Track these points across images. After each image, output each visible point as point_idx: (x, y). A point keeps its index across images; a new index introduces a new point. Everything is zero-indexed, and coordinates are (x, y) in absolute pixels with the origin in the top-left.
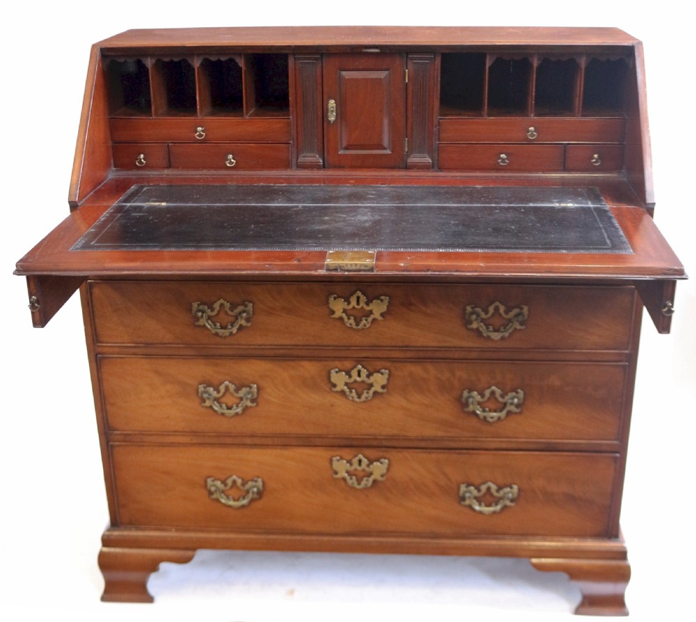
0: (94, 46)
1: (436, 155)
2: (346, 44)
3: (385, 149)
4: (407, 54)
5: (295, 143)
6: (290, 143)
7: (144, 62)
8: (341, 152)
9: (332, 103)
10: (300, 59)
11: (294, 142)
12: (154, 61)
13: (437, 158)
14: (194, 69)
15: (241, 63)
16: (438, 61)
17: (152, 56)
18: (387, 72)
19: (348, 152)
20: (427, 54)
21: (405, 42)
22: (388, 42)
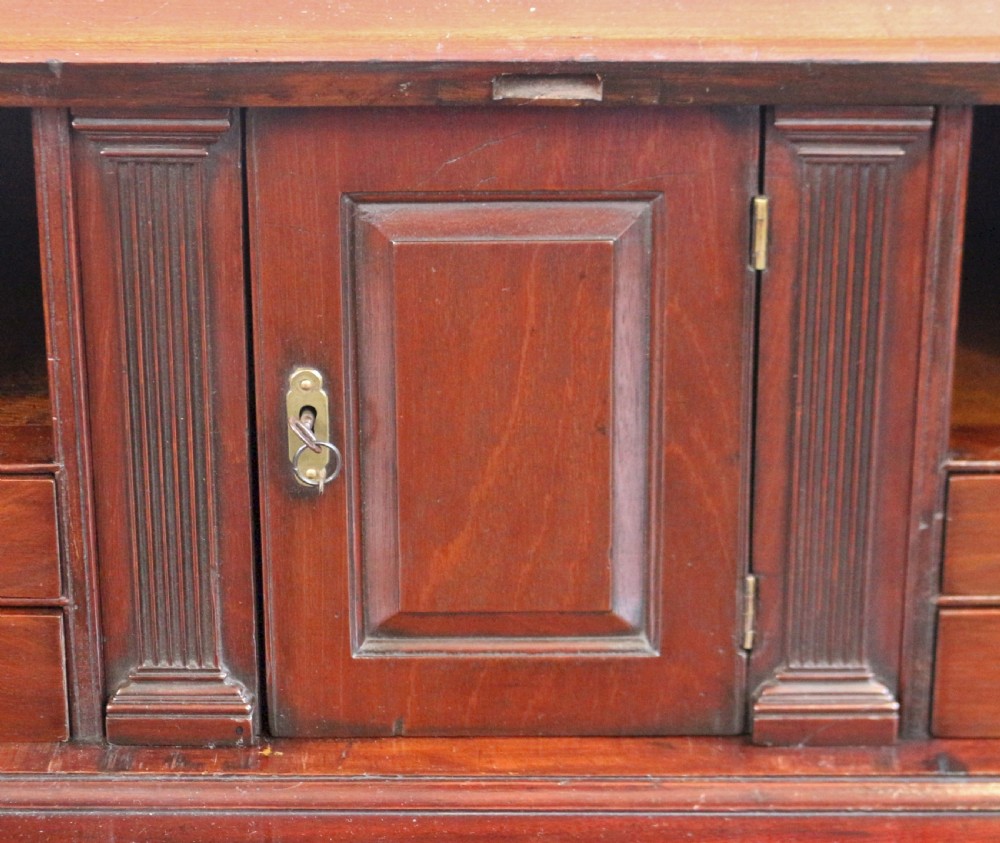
1: (923, 667)
3: (620, 629)
4: (766, 114)
5: (93, 609)
6: (58, 608)
8: (365, 649)
9: (306, 384)
10: (104, 136)
11: (80, 600)
13: (925, 684)
16: (955, 150)
18: (640, 208)
19: (401, 648)
20: (893, 108)
21: (760, 44)
22: (650, 44)
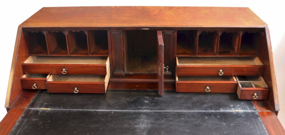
0: (19, 27)
2: (133, 26)
5: (112, 66)
7: (43, 33)
10: (113, 32)
12: (47, 32)
14: (65, 36)
15: (86, 33)
16: (176, 33)
17: (46, 31)
20: (171, 30)
21: (161, 26)
22: (153, 25)
